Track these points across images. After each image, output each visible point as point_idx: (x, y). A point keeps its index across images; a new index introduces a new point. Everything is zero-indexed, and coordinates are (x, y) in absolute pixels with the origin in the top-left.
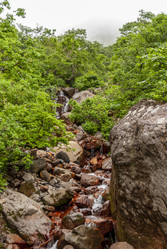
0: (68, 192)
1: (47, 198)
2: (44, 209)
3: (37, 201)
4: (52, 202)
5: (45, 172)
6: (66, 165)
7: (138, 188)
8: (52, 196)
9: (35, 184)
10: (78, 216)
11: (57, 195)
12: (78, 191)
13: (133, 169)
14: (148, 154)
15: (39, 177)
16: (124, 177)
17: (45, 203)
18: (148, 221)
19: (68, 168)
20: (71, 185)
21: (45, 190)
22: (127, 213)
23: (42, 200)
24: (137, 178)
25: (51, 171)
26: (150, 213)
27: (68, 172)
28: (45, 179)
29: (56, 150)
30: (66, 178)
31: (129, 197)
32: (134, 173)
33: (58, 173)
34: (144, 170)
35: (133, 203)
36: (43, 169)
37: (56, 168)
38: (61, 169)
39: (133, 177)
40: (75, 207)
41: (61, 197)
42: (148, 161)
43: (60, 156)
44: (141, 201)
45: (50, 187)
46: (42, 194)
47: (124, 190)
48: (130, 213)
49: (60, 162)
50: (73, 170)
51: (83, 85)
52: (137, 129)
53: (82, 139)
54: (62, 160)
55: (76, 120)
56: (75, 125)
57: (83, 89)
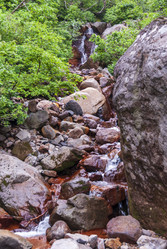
0: (74, 152)
1: (47, 160)
2: (43, 175)
3: (34, 165)
4: (53, 165)
5: (48, 128)
6: (78, 117)
7: (146, 142)
8: (53, 158)
9: (32, 144)
10: (81, 182)
11: (60, 156)
12: (89, 151)
13: (138, 115)
14: (155, 93)
15: (41, 134)
16: (128, 127)
17: (44, 167)
18: (160, 187)
19: (79, 121)
20: (81, 143)
21: (45, 151)
22: (134, 177)
23: (40, 162)
24: (143, 127)
25: (56, 126)
26: (161, 175)
27: (78, 127)
28: (49, 136)
29: (67, 99)
30: (76, 135)
31: (135, 154)
32: (139, 121)
33: (66, 128)
34: (151, 116)
35: (140, 163)
36: (45, 124)
37: (63, 122)
38: (70, 123)
39: (139, 126)
40: (82, 171)
41: (64, 158)
42: (155, 103)
43: (69, 106)
44: (150, 159)
45: (52, 146)
46: (40, 156)
47: (129, 146)
48: (137, 176)
49: (70, 115)
50: (87, 124)
51: (115, 18)
52: (143, 59)
53: (107, 85)
54: (72, 113)
55: (101, 61)
56: (100, 68)
57: (116, 22)
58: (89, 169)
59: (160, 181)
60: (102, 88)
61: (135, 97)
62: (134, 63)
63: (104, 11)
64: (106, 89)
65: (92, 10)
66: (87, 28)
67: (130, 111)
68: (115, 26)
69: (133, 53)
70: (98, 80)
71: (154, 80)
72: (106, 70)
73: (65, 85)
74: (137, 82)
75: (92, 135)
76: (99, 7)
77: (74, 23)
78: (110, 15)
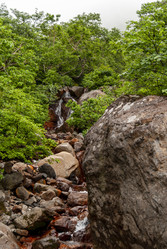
0: (46, 212)
1: (19, 219)
2: (15, 234)
3: (8, 224)
4: (25, 224)
5: (22, 190)
6: (51, 180)
7: (109, 204)
8: (25, 217)
9: (7, 204)
10: (51, 241)
11: (32, 216)
12: (61, 212)
13: (103, 179)
14: (117, 161)
15: (15, 195)
16: (94, 190)
17: (16, 226)
18: (120, 244)
19: (52, 184)
20: (53, 204)
21: (18, 211)
22: (98, 235)
23: (13, 221)
24: (107, 190)
25: (30, 188)
26: (121, 233)
27: (51, 189)
28: (22, 197)
29: (41, 162)
30: (48, 197)
31: (99, 214)
32: (104, 185)
33: (39, 190)
34: (113, 181)
35: (104, 222)
36: (19, 185)
37: (37, 184)
38: (43, 185)
39: (103, 189)
40: (53, 231)
41: (36, 218)
42: (117, 169)
43: (43, 169)
44: (112, 218)
45: (25, 207)
46: (13, 215)
47: (94, 207)
48: (101, 234)
49: (43, 177)
50: (59, 186)
51: (93, 83)
52: (108, 131)
53: (81, 150)
54: (45, 175)
55: (76, 126)
56: (75, 133)
57: (94, 88)
58: (59, 229)
59: (120, 239)
60: (76, 152)
61: (101, 164)
62: (101, 134)
63: (82, 76)
64: (80, 153)
65: (70, 75)
66: (64, 92)
67: (96, 175)
68: (92, 92)
69: (101, 125)
70: (72, 144)
71: (117, 150)
72: (81, 135)
73: (41, 149)
74: (103, 151)
75: (64, 197)
76: (77, 72)
77: (51, 87)
78: (88, 80)
